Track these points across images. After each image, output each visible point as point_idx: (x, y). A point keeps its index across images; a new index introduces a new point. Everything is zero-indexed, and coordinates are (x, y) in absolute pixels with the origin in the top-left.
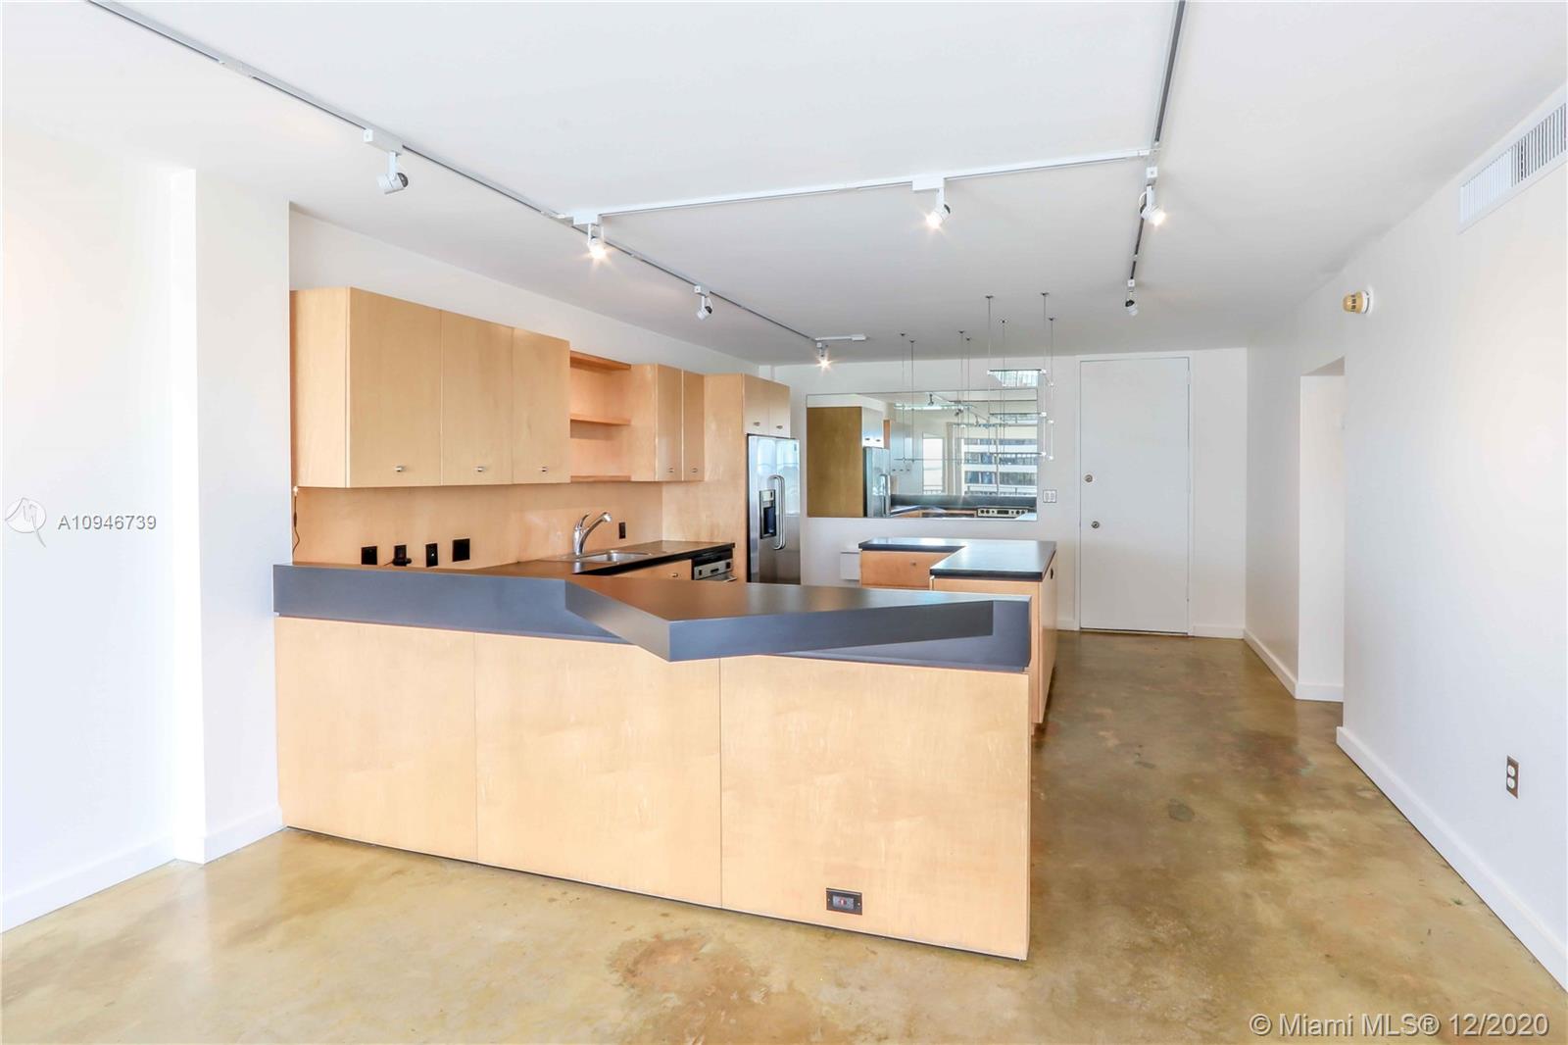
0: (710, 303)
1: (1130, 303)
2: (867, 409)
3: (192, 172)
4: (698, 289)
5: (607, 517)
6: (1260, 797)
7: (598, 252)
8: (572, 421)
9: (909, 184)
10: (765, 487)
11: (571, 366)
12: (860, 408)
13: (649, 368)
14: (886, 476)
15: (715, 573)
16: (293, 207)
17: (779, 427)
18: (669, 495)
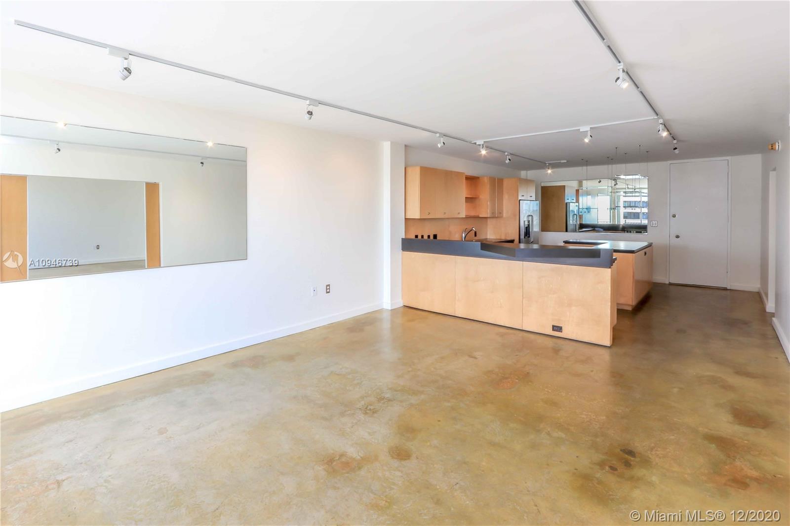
0: (510, 157)
1: (675, 149)
2: (567, 186)
3: (389, 142)
4: (506, 154)
5: (474, 229)
7: (484, 152)
8: (466, 198)
9: (579, 129)
10: (526, 219)
11: (465, 180)
12: (565, 186)
13: (486, 178)
14: (577, 215)
16: (406, 146)
17: (531, 196)
18: (490, 223)
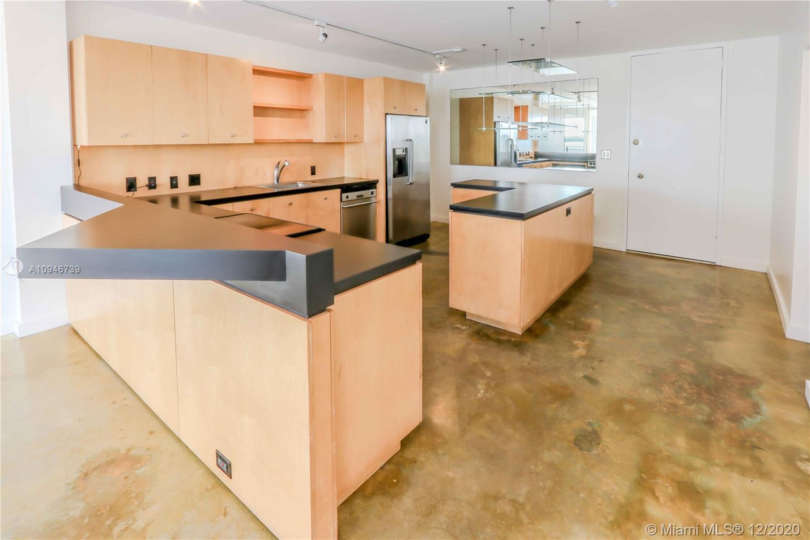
0: (326, 31)
4: (316, 23)
6: (681, 441)
8: (254, 107)
10: (398, 146)
11: (253, 74)
12: (492, 98)
13: (320, 75)
15: (360, 198)
17: (415, 110)
